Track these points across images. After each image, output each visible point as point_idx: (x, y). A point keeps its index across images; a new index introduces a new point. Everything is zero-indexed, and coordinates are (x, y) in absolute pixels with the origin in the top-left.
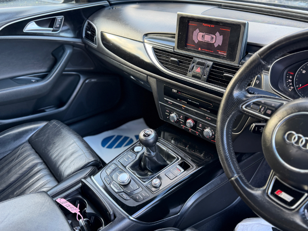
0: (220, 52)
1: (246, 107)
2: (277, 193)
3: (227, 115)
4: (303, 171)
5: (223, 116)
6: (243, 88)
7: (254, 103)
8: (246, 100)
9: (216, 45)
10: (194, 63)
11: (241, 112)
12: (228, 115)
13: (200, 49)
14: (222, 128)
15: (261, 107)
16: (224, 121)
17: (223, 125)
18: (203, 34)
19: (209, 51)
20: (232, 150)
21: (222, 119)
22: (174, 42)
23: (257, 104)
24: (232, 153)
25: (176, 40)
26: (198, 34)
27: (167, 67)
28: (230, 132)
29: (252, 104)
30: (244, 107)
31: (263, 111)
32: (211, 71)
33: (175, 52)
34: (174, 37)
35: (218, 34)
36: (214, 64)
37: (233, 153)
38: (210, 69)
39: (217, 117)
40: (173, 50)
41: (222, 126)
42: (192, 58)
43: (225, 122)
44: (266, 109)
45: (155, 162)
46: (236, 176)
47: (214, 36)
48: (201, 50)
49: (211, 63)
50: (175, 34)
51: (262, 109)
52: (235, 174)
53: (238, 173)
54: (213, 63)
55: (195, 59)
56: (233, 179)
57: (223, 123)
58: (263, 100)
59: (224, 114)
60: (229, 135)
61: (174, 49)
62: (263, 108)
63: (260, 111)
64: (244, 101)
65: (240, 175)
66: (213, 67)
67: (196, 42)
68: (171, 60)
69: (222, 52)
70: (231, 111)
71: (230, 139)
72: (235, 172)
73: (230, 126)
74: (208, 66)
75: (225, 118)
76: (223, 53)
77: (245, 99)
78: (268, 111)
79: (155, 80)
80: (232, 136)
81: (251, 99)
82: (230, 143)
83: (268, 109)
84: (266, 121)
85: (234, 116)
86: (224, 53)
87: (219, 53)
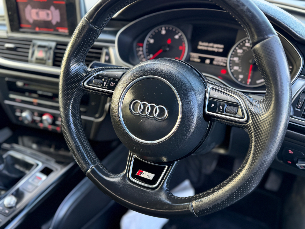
1: (87, 84)
2: (138, 174)
3: (68, 98)
4: (154, 142)
5: (65, 99)
6: (81, 62)
7: (96, 77)
8: (87, 76)
9: (54, 22)
10: (33, 46)
11: (84, 91)
12: (69, 96)
14: (65, 114)
15: (103, 80)
16: (66, 105)
17: (67, 110)
18: (37, 10)
20: (83, 138)
21: (64, 103)
23: (99, 77)
24: (83, 141)
26: (31, 11)
28: (77, 117)
29: (94, 78)
30: (85, 84)
31: (106, 84)
32: (55, 53)
35: (52, 8)
37: (85, 141)
38: (54, 51)
39: (58, 102)
41: (65, 111)
42: (31, 41)
43: (69, 106)
44: (108, 82)
45: (6, 177)
46: (92, 166)
47: (50, 12)
49: (53, 44)
51: (105, 83)
52: (90, 165)
53: (94, 163)
54: (57, 43)
55: (35, 41)
56: (89, 171)
57: (66, 108)
58: (104, 73)
59: (64, 96)
60: (76, 121)
61: (7, 33)
62: (106, 81)
63: (103, 85)
64: (85, 77)
65: (97, 164)
66: (56, 48)
67: (31, 21)
70: (72, 92)
71: (78, 126)
72: (90, 163)
73: (76, 110)
74: (51, 49)
75: (67, 101)
77: (84, 74)
78: (112, 84)
80: (81, 122)
81: (91, 73)
82: (80, 130)
83: (111, 81)
84: (111, 95)
85: (78, 97)
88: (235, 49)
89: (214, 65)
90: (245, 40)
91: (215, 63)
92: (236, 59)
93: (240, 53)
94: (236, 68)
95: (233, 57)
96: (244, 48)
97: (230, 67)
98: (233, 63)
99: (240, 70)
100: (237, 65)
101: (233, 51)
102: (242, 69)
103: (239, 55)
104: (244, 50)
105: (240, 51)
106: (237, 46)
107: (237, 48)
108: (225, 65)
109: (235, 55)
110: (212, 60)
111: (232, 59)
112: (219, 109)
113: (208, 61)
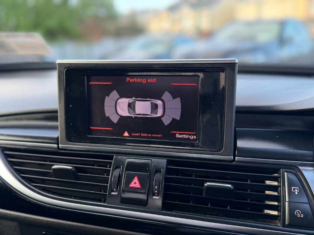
0: (180, 134)
9: (166, 121)
10: (117, 167)
13: (126, 134)
18: (131, 100)
19: (150, 135)
22: (55, 128)
25: (60, 123)
26: (118, 102)
27: (44, 189)
32: (167, 180)
33: (62, 149)
34: (55, 119)
35: (167, 96)
36: (169, 163)
38: (166, 178)
40: (56, 146)
42: (111, 158)
47: (159, 103)
48: (130, 136)
49: (162, 163)
50: (56, 112)
54: (168, 161)
55: (120, 157)
61: (58, 144)
66: (168, 171)
67: (115, 119)
68: (54, 169)
69: (184, 134)
74: (158, 171)
76: (188, 134)
79: (14, 224)
86: (190, 135)
87: (178, 136)
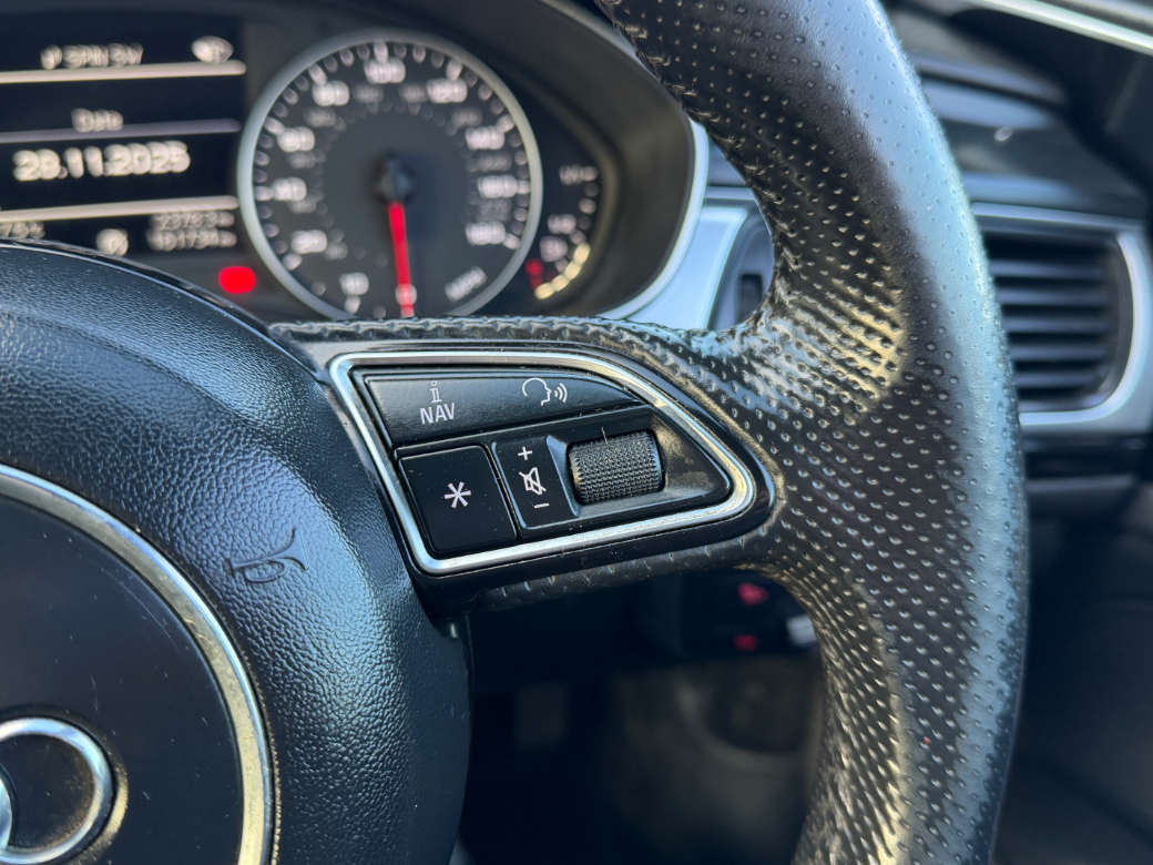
88: (264, 132)
89: (162, 253)
90: (306, 74)
91: (162, 240)
92: (290, 191)
93: (299, 152)
94: (309, 242)
95: (268, 184)
96: (319, 119)
97: (271, 241)
98: (283, 220)
99: (337, 252)
100: (307, 222)
101: (259, 148)
102: (348, 241)
103: (299, 162)
104: (319, 133)
105: (296, 141)
106: (272, 114)
107: (276, 128)
108: (228, 240)
109: (277, 165)
110: (137, 229)
111: (265, 196)
112: (526, 499)
113: (114, 243)
